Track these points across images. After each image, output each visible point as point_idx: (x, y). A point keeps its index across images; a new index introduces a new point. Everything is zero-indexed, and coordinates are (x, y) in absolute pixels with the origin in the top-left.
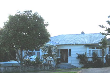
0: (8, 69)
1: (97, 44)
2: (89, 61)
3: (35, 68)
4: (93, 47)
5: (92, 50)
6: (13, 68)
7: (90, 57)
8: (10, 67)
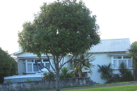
0: (23, 85)
1: (124, 52)
2: (115, 75)
3: (64, 84)
4: (119, 56)
5: (118, 60)
6: (31, 84)
7: (116, 70)
8: (27, 83)
